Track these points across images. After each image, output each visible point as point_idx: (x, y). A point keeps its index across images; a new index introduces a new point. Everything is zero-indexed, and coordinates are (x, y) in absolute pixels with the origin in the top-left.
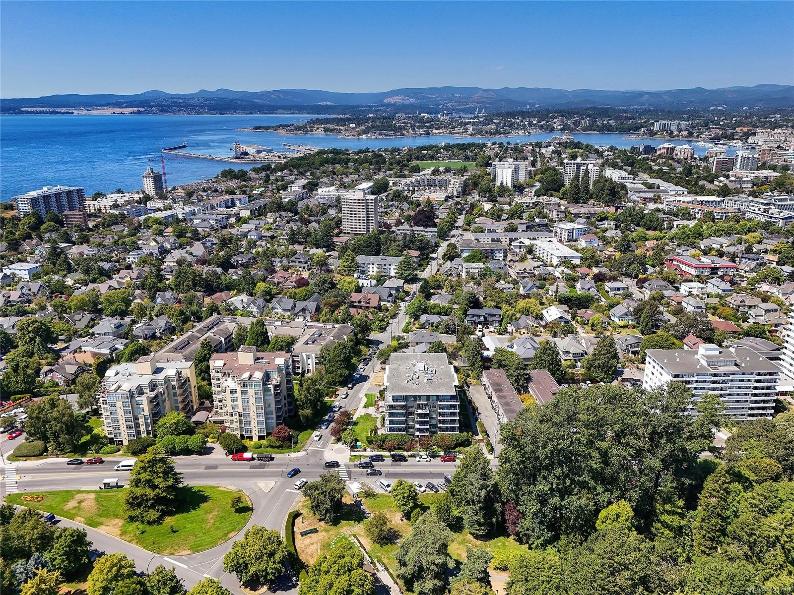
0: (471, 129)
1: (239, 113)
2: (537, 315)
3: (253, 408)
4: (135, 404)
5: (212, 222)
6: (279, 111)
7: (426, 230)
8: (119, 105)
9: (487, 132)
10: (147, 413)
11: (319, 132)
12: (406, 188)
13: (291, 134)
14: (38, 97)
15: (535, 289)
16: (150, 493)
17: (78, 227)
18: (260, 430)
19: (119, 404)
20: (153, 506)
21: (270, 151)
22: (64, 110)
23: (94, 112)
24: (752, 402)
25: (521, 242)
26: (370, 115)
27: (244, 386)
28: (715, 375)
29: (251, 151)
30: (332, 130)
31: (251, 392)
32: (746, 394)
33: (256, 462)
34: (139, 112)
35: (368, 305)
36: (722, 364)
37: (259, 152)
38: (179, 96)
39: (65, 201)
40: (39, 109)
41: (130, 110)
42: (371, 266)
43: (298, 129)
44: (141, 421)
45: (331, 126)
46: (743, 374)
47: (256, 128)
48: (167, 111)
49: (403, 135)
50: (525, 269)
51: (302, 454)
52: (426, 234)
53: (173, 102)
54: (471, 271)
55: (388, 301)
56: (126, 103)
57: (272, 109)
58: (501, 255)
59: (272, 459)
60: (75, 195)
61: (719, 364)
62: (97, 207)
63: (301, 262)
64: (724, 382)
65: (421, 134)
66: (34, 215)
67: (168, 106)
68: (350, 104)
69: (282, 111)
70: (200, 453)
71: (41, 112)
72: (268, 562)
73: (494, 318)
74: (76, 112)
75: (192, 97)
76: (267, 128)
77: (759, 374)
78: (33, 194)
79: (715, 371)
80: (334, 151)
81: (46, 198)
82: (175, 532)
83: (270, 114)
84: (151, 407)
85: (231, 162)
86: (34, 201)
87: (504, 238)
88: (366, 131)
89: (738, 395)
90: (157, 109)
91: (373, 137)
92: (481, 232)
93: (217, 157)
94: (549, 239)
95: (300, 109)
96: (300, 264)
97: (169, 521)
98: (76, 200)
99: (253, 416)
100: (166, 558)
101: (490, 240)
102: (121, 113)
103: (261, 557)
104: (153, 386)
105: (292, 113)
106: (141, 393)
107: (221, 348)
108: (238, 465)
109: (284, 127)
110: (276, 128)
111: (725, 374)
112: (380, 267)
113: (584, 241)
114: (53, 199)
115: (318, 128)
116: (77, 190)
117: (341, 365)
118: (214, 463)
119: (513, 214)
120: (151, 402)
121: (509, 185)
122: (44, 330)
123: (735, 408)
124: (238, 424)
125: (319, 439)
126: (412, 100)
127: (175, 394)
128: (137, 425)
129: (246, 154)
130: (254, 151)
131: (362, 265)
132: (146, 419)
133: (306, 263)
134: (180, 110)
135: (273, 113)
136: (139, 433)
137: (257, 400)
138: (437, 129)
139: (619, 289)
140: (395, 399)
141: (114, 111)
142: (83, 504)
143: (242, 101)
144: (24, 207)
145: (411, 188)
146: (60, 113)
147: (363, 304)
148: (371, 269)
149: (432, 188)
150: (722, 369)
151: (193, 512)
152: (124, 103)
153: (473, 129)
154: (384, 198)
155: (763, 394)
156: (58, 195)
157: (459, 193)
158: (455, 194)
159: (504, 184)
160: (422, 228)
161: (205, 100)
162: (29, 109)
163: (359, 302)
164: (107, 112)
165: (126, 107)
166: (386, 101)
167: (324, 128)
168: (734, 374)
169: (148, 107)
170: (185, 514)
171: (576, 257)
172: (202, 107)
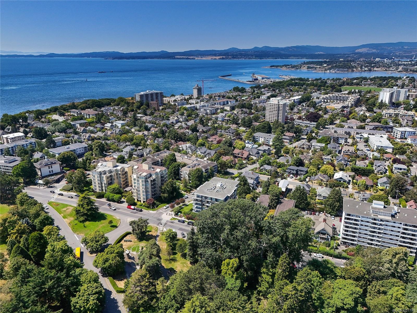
0: (401, 68)
1: (270, 59)
2: (330, 175)
3: (141, 188)
4: (101, 177)
5: (208, 111)
6: (291, 58)
7: (311, 123)
8: (215, 55)
9: (411, 70)
10: (105, 182)
11: (304, 69)
12: (323, 100)
13: (288, 70)
14: (183, 51)
15: (343, 162)
16: (82, 210)
17: (154, 108)
18: (144, 199)
19: (96, 177)
20: (82, 216)
21: (269, 78)
22: (192, 57)
23: (204, 58)
24: (401, 241)
25: (361, 135)
26: (341, 60)
27: (138, 178)
28: (375, 219)
29: (259, 78)
30: (312, 68)
31: (140, 181)
32: (396, 236)
33: (135, 211)
34: (223, 58)
35: (242, 156)
36: (383, 214)
37: (263, 78)
38: (243, 50)
39: (154, 97)
40: (182, 57)
41: (219, 57)
42: (261, 138)
43: (293, 67)
44: (103, 185)
45: (312, 66)
46: (394, 223)
47: (271, 66)
48: (235, 58)
49: (353, 71)
50: (349, 150)
51: (155, 212)
52: (311, 125)
53: (239, 53)
54: (316, 147)
55: (255, 156)
56: (218, 54)
57: (287, 56)
58: (343, 141)
59: (141, 211)
60: (159, 95)
61: (380, 214)
62: (169, 101)
63: (230, 133)
64: (381, 225)
65: (365, 71)
66: (140, 101)
67: (237, 55)
68: (334, 53)
69: (292, 57)
70: (118, 203)
71: (183, 58)
72: (95, 243)
73: (302, 173)
74: (196, 58)
75: (249, 50)
76: (277, 66)
77: (406, 225)
78: (142, 93)
79: (376, 217)
80: (301, 79)
81: (147, 95)
82: (85, 227)
83: (286, 59)
84: (107, 180)
85: (247, 83)
86: (141, 96)
87: (353, 132)
88: (330, 69)
89: (391, 235)
90: (231, 56)
91: (334, 72)
92: (342, 127)
93: (241, 80)
94: (381, 136)
95: (302, 56)
96: (229, 134)
97: (87, 223)
98: (159, 97)
99: (141, 192)
100: (75, 235)
101: (344, 132)
102: (215, 59)
103: (93, 241)
104: (110, 172)
105: (298, 59)
106: (105, 174)
107: (158, 164)
108: (128, 210)
109: (286, 66)
110: (281, 67)
111: (381, 220)
112: (265, 139)
113: (410, 139)
114: (150, 96)
115: (304, 67)
116: (161, 93)
117: (196, 179)
118: (120, 207)
119: (374, 119)
120: (108, 178)
121: (387, 102)
122: (102, 146)
123: (389, 243)
124: (136, 194)
125: (166, 208)
126: (374, 51)
127: (120, 177)
128: (102, 187)
129: (257, 79)
130: (261, 78)
131: (256, 137)
132: (105, 184)
133: (232, 133)
134: (241, 57)
135: (287, 59)
136: (102, 190)
137: (143, 185)
138: (377, 68)
139: (401, 169)
140: (198, 196)
141: (212, 58)
142: (68, 210)
143: (273, 52)
144: (138, 99)
145: (326, 101)
146: (190, 59)
147: (240, 155)
148: (260, 140)
149: (338, 101)
150: (380, 217)
151: (97, 222)
152: (217, 54)
153: (402, 68)
154: (304, 105)
155: (410, 238)
156: (152, 94)
157: (352, 105)
158: (350, 105)
159: (384, 101)
160: (308, 122)
161: (255, 52)
162: (178, 57)
163: (238, 154)
164: (209, 58)
165: (218, 56)
166: (357, 51)
167: (308, 67)
168: (388, 221)
169: (227, 56)
170: (94, 222)
171: (390, 148)
172: (252, 56)
